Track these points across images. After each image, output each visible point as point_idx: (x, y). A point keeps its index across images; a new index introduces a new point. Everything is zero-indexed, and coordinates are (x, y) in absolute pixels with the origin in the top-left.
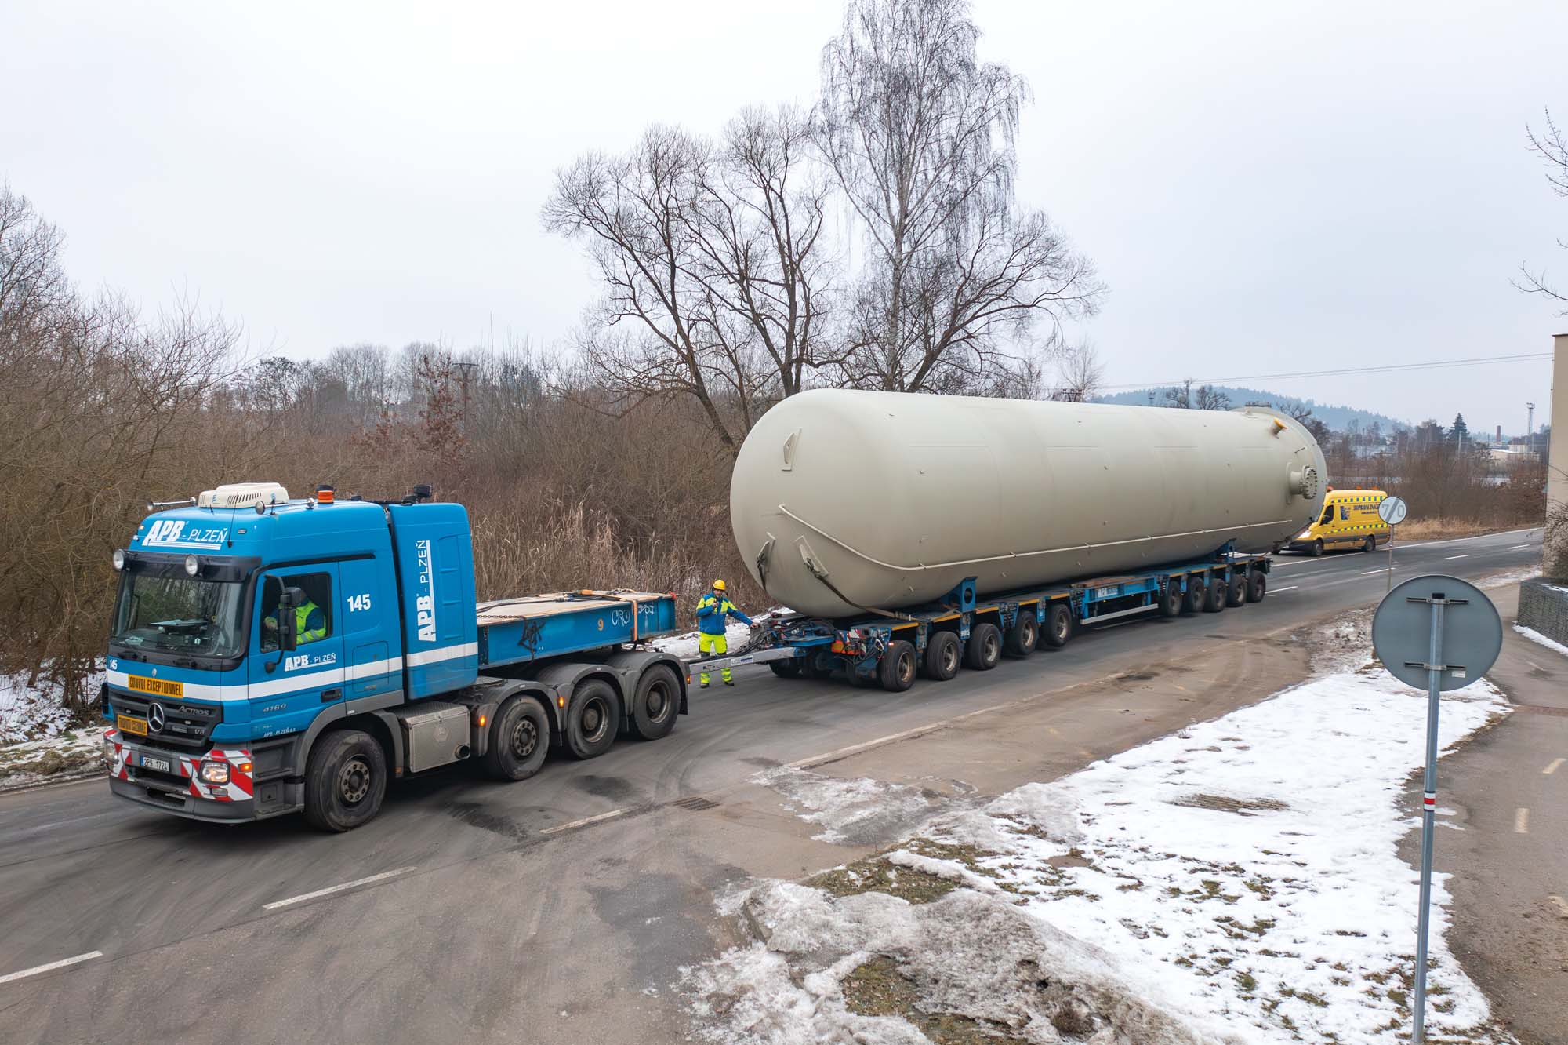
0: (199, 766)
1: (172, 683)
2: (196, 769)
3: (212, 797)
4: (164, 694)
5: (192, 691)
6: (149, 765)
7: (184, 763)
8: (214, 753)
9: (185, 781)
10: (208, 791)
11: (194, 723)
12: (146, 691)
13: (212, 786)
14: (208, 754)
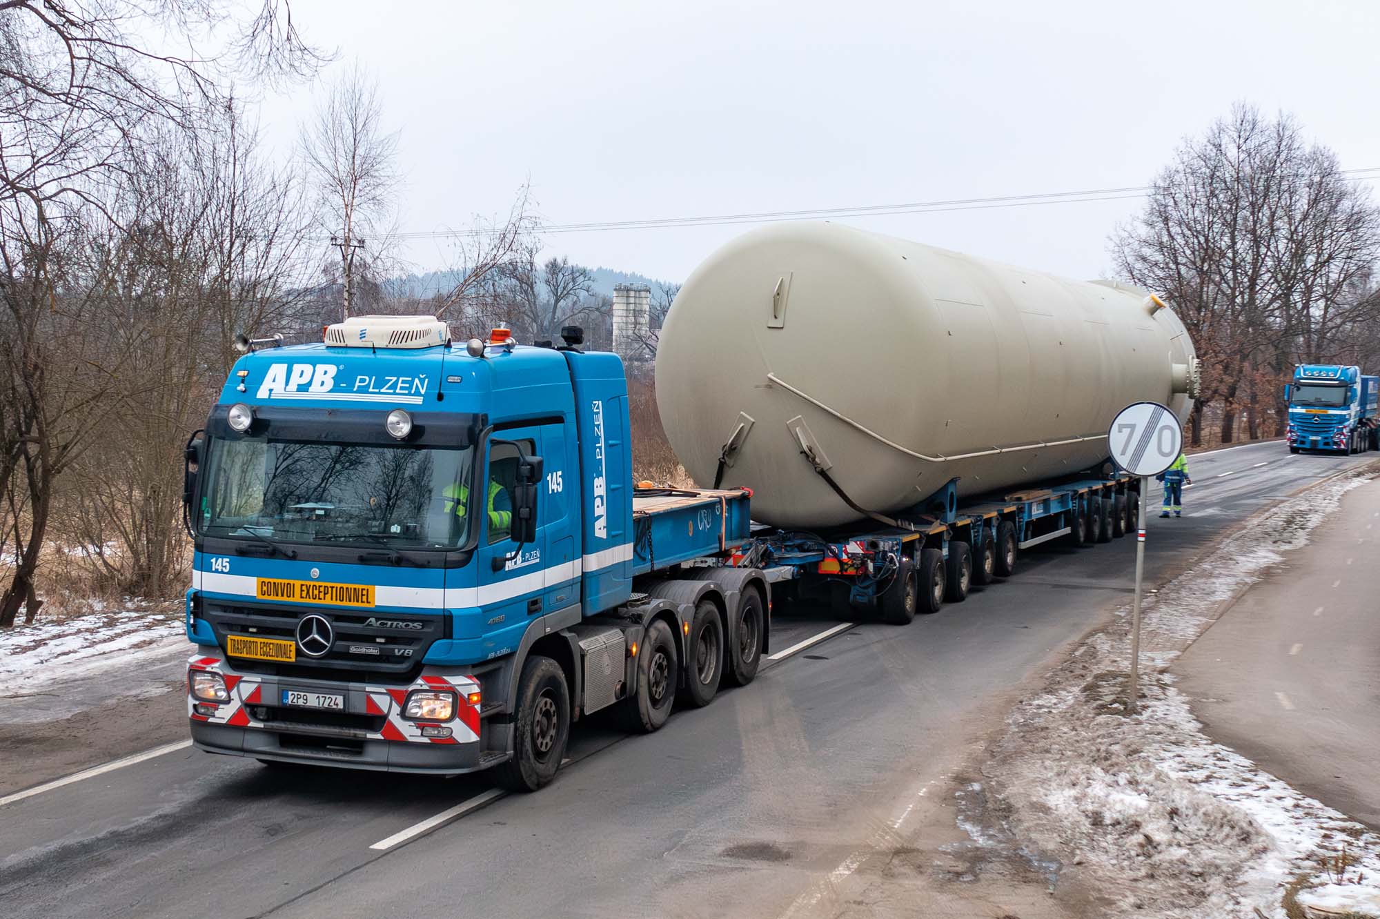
0: (403, 700)
1: (353, 586)
2: (399, 703)
3: (426, 740)
4: (339, 603)
5: (387, 596)
6: (301, 702)
7: (372, 696)
8: (427, 680)
9: (376, 720)
10: (419, 732)
11: (392, 640)
12: (296, 599)
13: (423, 723)
14: (420, 681)
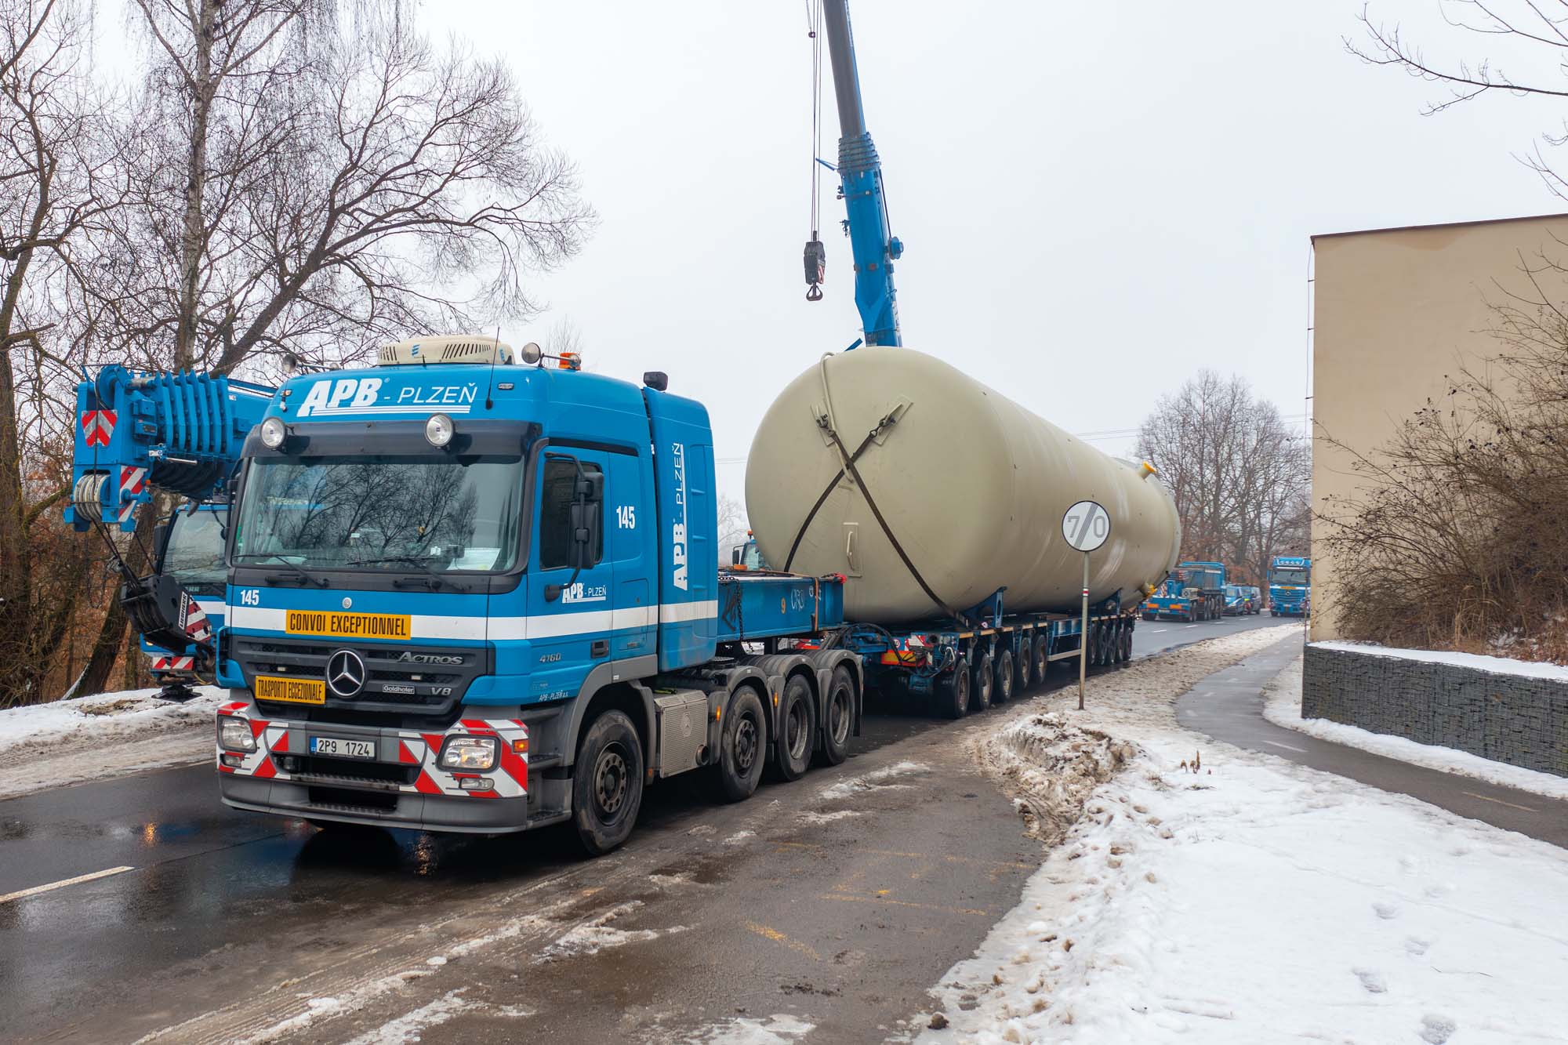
0: (439, 747)
1: (387, 616)
2: (434, 750)
3: (465, 793)
4: (372, 636)
5: (424, 627)
6: (329, 750)
7: (406, 742)
8: (467, 724)
9: (407, 770)
10: (456, 784)
11: (429, 678)
12: (327, 633)
13: (460, 774)
14: (458, 725)
